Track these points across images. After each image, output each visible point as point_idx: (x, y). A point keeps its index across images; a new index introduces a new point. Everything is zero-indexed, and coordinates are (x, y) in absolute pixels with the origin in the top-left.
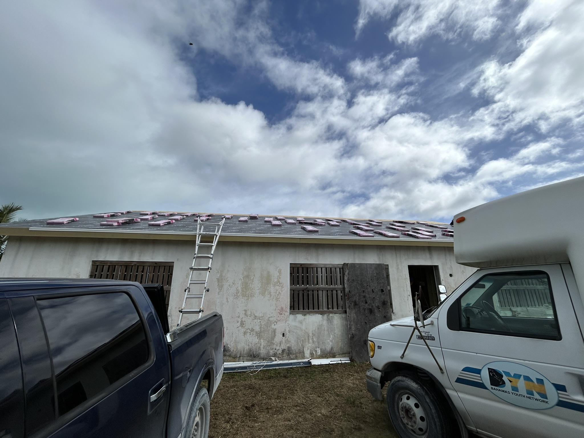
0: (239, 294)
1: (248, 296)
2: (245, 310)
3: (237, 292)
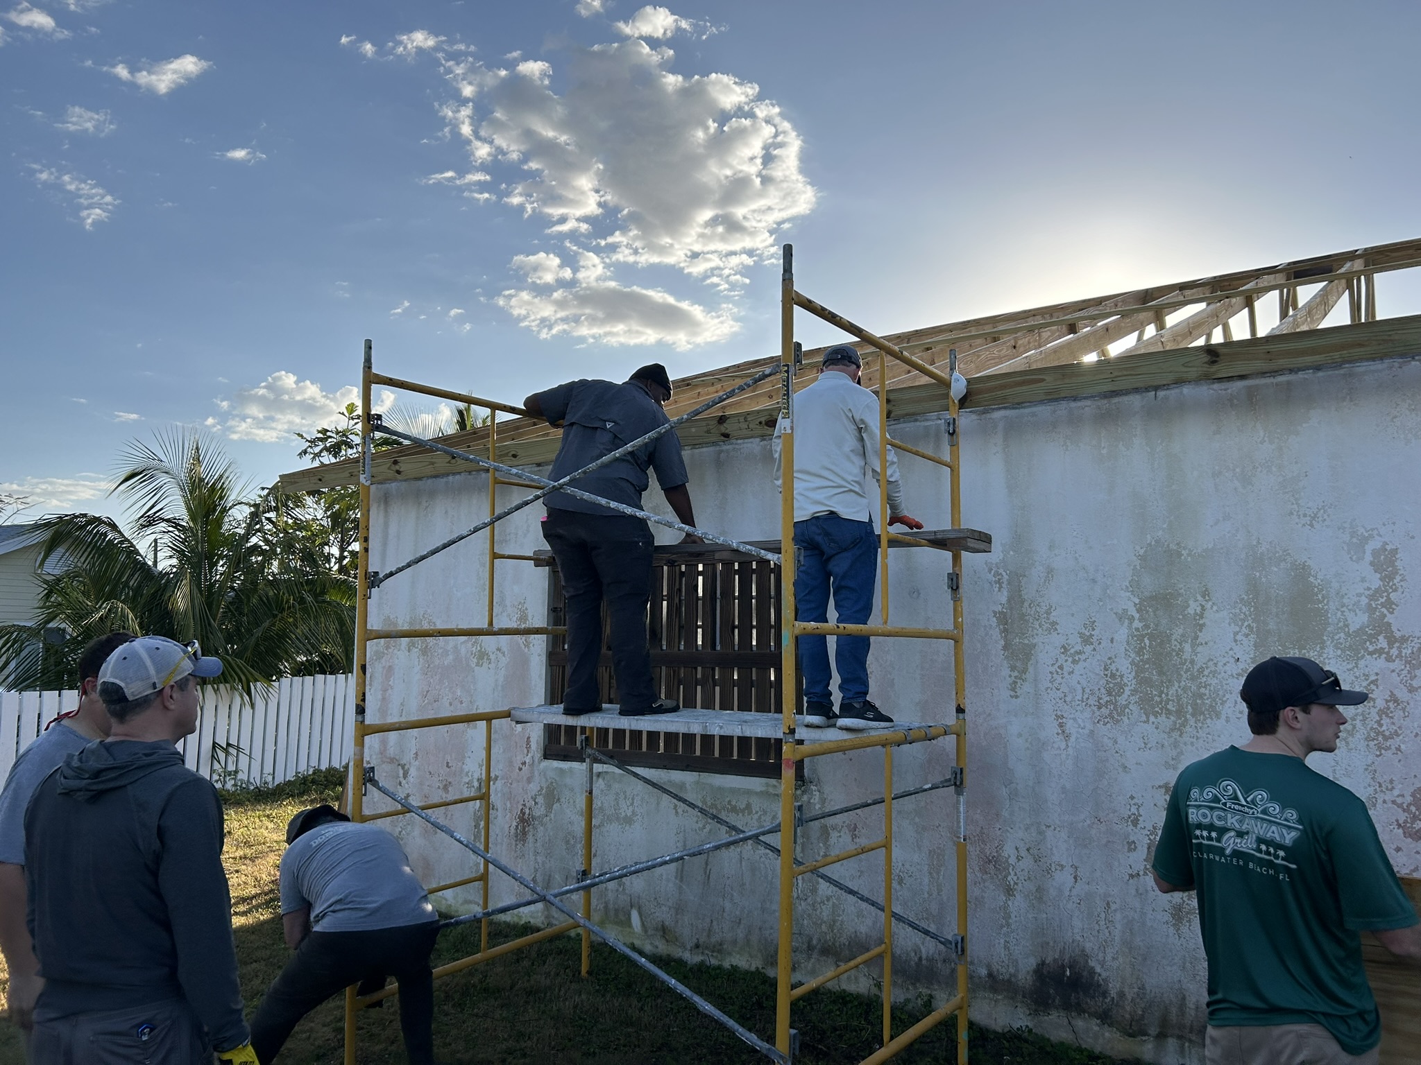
3: (1114, 686)
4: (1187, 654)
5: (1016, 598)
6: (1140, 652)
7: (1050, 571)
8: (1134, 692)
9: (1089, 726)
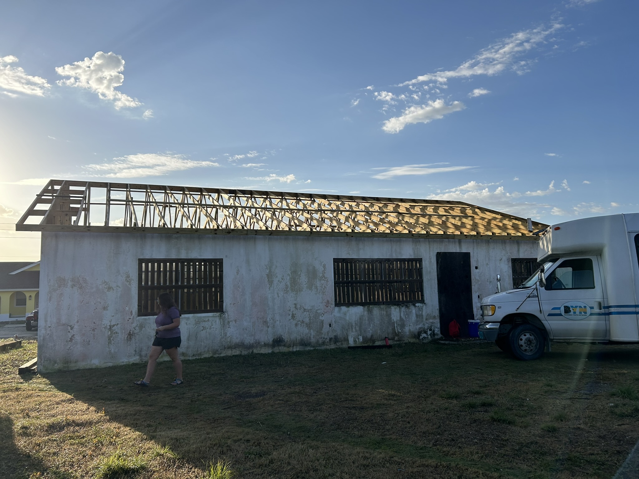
0: (288, 290)
1: (297, 291)
2: (295, 304)
3: (287, 287)
4: (298, 281)
5: (270, 271)
6: (291, 281)
7: (276, 266)
8: (290, 288)
9: (283, 295)
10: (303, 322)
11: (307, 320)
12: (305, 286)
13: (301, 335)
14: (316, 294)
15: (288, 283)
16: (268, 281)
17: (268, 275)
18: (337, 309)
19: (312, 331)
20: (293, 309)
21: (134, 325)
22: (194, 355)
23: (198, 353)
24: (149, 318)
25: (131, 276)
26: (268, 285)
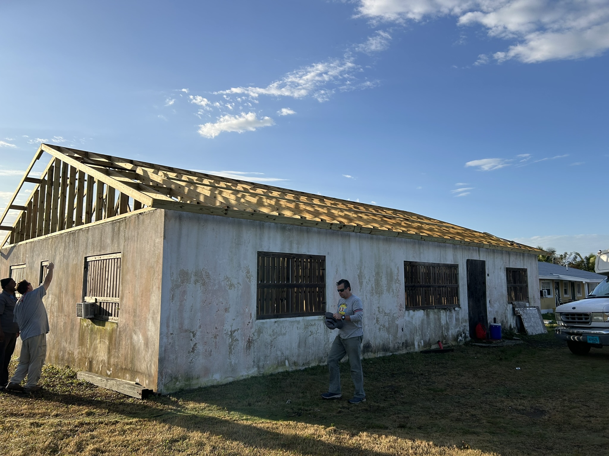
0: (373, 292)
1: (380, 294)
2: (379, 308)
10: (384, 326)
11: (387, 325)
12: (385, 288)
13: (383, 340)
14: (393, 297)
15: (374, 285)
16: (359, 282)
17: (359, 276)
18: (407, 312)
19: (390, 336)
20: (377, 313)
21: (253, 330)
22: (303, 364)
23: (307, 361)
24: (266, 322)
25: (251, 272)
26: (359, 287)
